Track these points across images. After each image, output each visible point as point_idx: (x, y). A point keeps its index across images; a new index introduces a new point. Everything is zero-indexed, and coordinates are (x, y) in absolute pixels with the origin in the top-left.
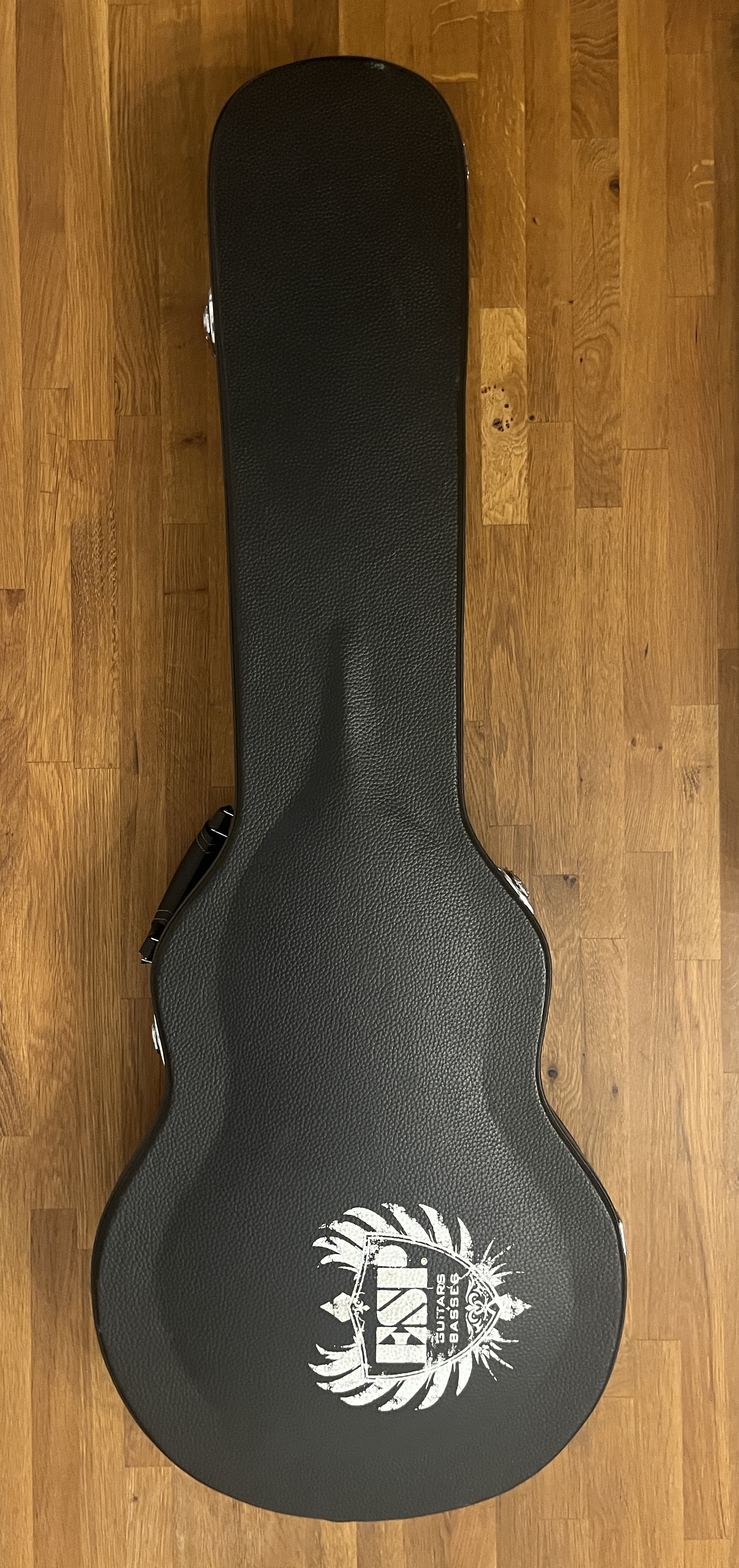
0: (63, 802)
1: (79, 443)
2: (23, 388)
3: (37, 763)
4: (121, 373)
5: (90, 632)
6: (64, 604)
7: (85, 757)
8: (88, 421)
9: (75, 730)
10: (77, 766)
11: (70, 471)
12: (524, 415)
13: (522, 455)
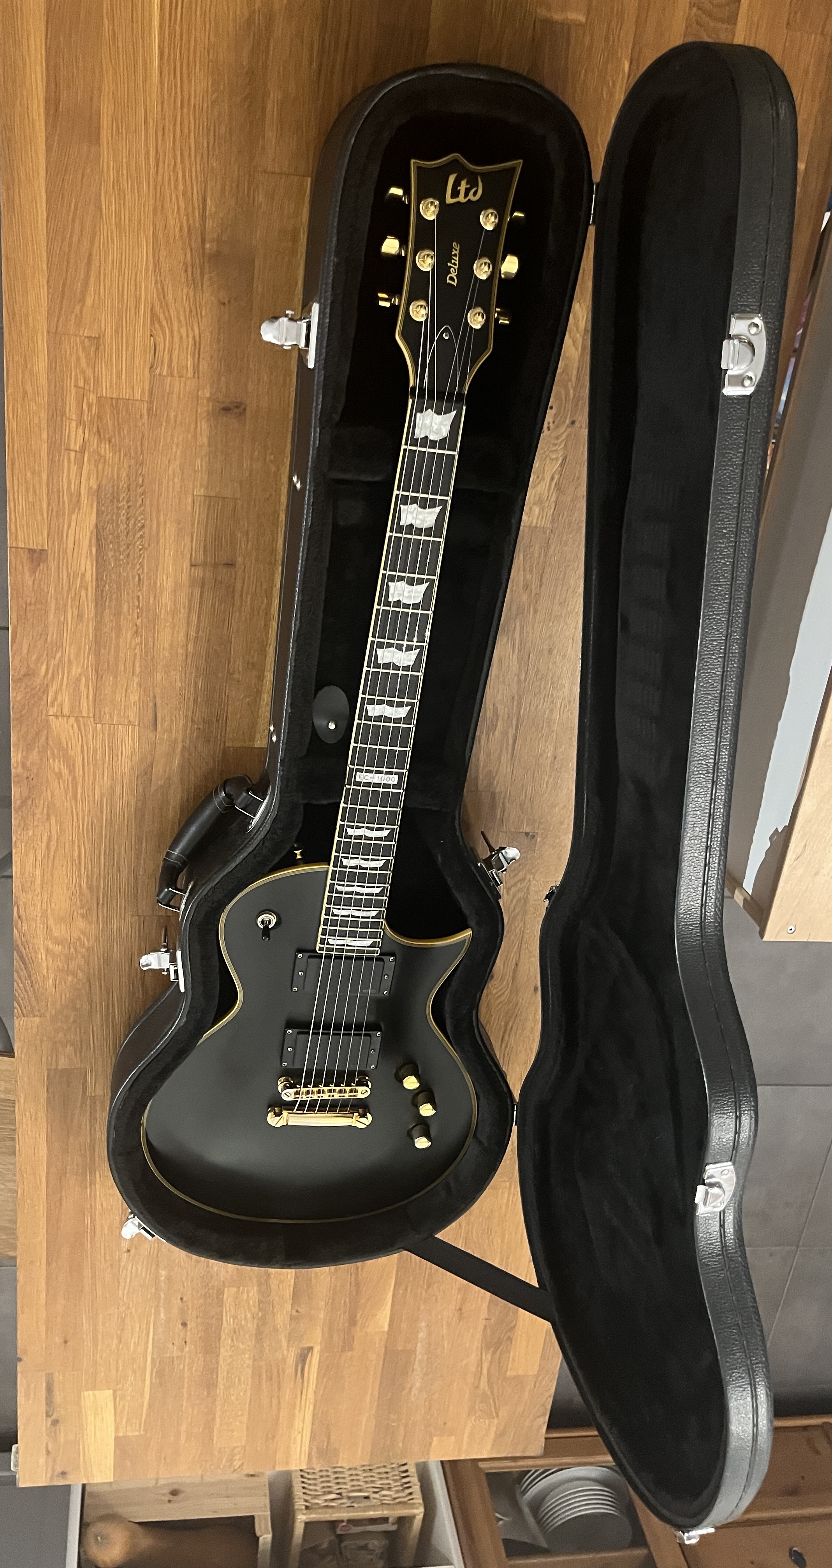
0: (82, 752)
1: (109, 401)
2: (48, 332)
3: (56, 716)
4: (157, 326)
5: (114, 597)
6: (87, 566)
7: (105, 713)
8: (119, 377)
9: (96, 688)
10: (97, 721)
11: (98, 431)
12: (566, 419)
13: (557, 459)
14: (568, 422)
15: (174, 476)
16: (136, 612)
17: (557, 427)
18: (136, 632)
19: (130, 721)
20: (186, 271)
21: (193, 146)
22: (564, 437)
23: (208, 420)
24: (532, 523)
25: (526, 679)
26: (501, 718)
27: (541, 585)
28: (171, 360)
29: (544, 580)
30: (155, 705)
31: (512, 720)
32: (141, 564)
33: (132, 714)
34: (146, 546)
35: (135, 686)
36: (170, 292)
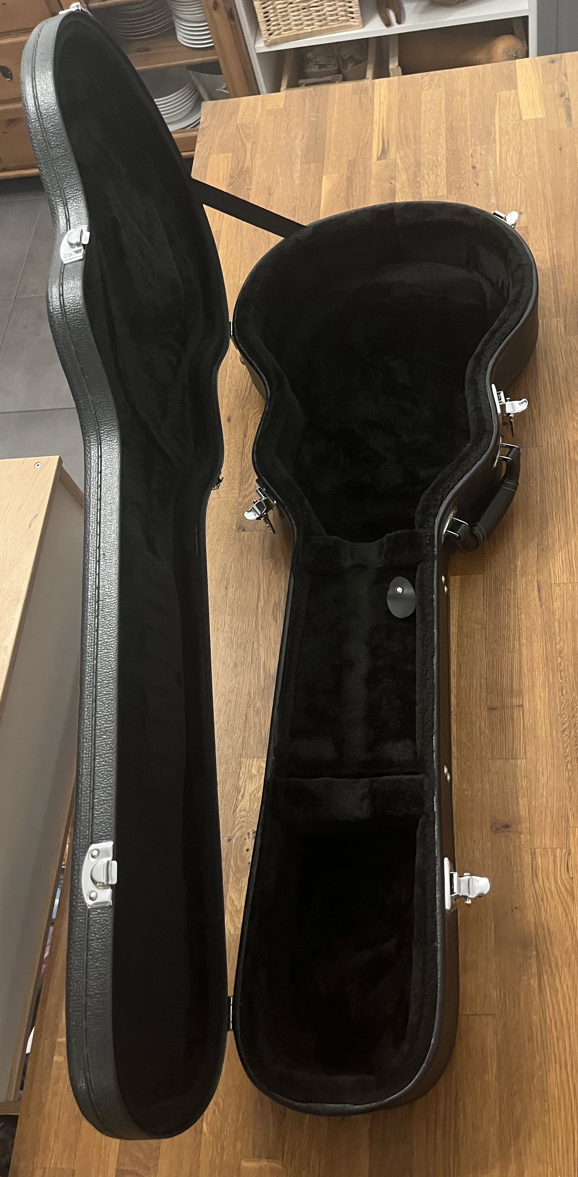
4: (568, 887)
12: (236, 842)
13: (240, 811)
14: (234, 841)
15: (543, 771)
16: (562, 667)
17: (241, 836)
18: (560, 652)
19: (558, 586)
20: (549, 932)
21: (554, 1031)
22: (236, 829)
23: (519, 817)
24: (257, 761)
25: (253, 643)
26: (271, 613)
27: (246, 714)
28: (555, 861)
29: (244, 718)
30: (540, 600)
31: (262, 612)
32: (562, 703)
33: (557, 591)
34: (559, 717)
35: (557, 613)
36: (560, 913)
